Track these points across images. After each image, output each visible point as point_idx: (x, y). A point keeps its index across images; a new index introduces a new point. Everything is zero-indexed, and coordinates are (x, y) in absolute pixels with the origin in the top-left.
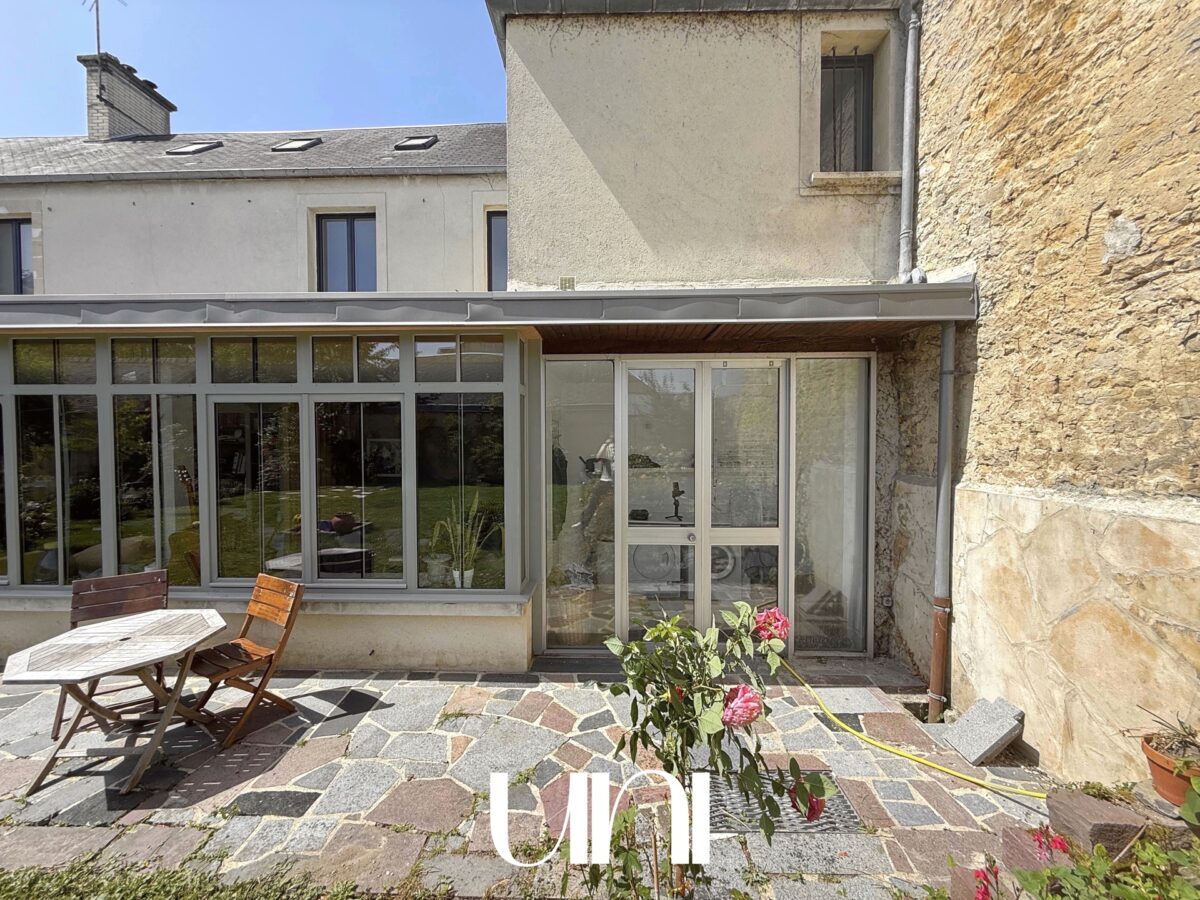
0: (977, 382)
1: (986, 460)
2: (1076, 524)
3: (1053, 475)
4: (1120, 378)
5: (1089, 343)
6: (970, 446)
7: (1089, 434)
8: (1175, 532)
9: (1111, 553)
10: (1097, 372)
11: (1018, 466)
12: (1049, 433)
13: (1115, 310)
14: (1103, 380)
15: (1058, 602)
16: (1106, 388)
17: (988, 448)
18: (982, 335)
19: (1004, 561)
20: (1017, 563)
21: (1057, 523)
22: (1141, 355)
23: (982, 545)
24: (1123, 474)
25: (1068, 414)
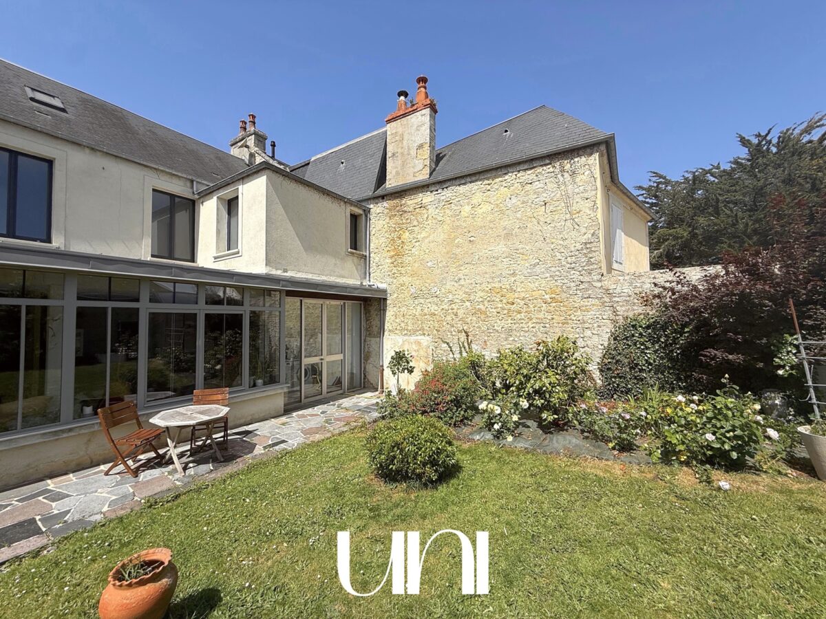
0: (387, 312)
1: (390, 331)
3: (403, 333)
4: (413, 315)
5: (409, 308)
6: (386, 328)
7: (409, 325)
9: (414, 346)
10: (410, 313)
11: (397, 332)
12: (403, 325)
13: (412, 303)
14: (411, 315)
16: (411, 317)
17: (390, 328)
18: (388, 302)
21: (405, 342)
22: (416, 311)
24: (414, 332)
25: (406, 321)
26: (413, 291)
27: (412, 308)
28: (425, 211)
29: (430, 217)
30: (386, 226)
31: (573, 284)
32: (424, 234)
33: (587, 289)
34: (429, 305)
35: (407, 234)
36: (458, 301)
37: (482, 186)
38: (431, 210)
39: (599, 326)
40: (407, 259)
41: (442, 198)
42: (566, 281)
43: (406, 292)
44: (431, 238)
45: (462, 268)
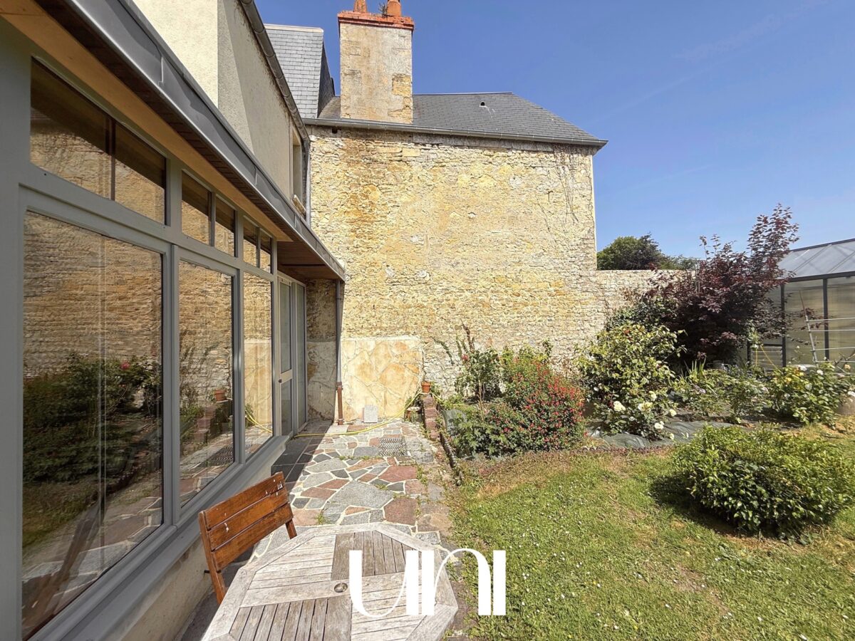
0: (344, 303)
1: (350, 330)
2: (386, 345)
3: (375, 333)
4: (390, 307)
5: (383, 297)
6: (343, 326)
7: (384, 321)
8: (407, 342)
9: (394, 351)
10: (385, 305)
11: (363, 331)
12: (372, 321)
13: (388, 290)
14: (386, 307)
15: (381, 368)
16: (387, 310)
17: (351, 326)
18: (346, 287)
19: (363, 361)
20: (368, 361)
21: (380, 345)
22: (395, 302)
23: (354, 358)
24: (392, 331)
25: (378, 316)
26: (390, 273)
27: (388, 297)
28: (406, 168)
29: (415, 177)
30: (340, 174)
31: (574, 278)
32: (404, 198)
33: (585, 283)
34: (415, 294)
35: (379, 193)
36: (454, 290)
37: (482, 155)
38: (416, 168)
39: (596, 319)
40: (378, 229)
41: (432, 156)
42: (567, 274)
43: (378, 274)
44: (416, 206)
45: (460, 250)
